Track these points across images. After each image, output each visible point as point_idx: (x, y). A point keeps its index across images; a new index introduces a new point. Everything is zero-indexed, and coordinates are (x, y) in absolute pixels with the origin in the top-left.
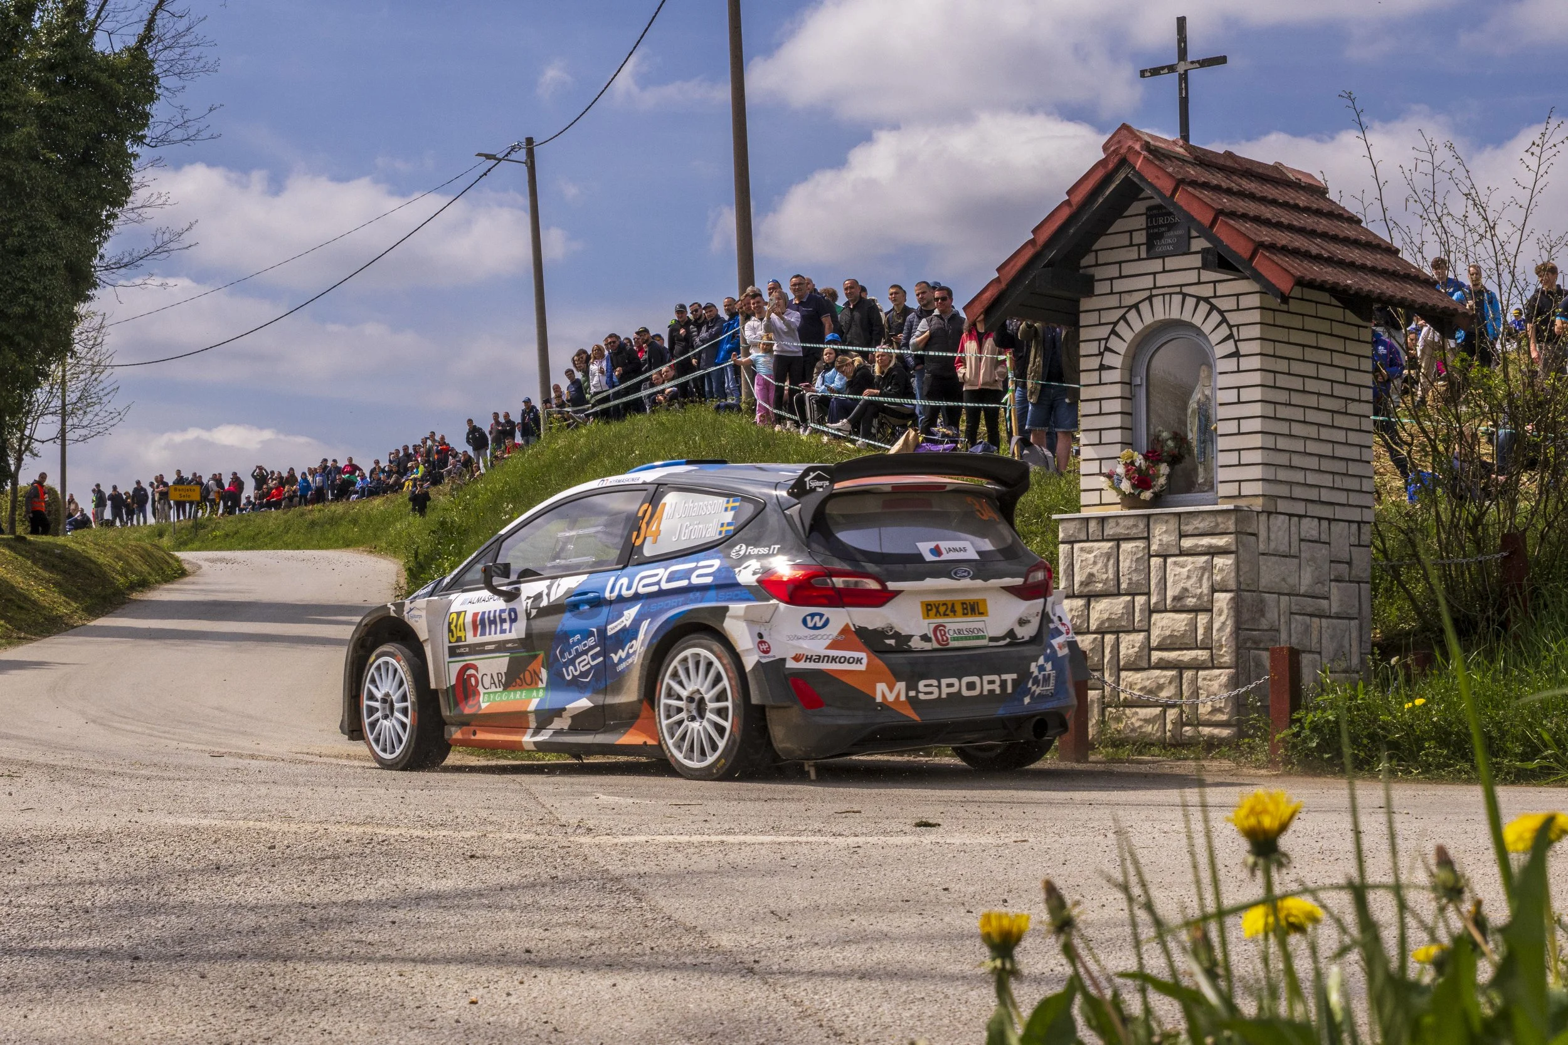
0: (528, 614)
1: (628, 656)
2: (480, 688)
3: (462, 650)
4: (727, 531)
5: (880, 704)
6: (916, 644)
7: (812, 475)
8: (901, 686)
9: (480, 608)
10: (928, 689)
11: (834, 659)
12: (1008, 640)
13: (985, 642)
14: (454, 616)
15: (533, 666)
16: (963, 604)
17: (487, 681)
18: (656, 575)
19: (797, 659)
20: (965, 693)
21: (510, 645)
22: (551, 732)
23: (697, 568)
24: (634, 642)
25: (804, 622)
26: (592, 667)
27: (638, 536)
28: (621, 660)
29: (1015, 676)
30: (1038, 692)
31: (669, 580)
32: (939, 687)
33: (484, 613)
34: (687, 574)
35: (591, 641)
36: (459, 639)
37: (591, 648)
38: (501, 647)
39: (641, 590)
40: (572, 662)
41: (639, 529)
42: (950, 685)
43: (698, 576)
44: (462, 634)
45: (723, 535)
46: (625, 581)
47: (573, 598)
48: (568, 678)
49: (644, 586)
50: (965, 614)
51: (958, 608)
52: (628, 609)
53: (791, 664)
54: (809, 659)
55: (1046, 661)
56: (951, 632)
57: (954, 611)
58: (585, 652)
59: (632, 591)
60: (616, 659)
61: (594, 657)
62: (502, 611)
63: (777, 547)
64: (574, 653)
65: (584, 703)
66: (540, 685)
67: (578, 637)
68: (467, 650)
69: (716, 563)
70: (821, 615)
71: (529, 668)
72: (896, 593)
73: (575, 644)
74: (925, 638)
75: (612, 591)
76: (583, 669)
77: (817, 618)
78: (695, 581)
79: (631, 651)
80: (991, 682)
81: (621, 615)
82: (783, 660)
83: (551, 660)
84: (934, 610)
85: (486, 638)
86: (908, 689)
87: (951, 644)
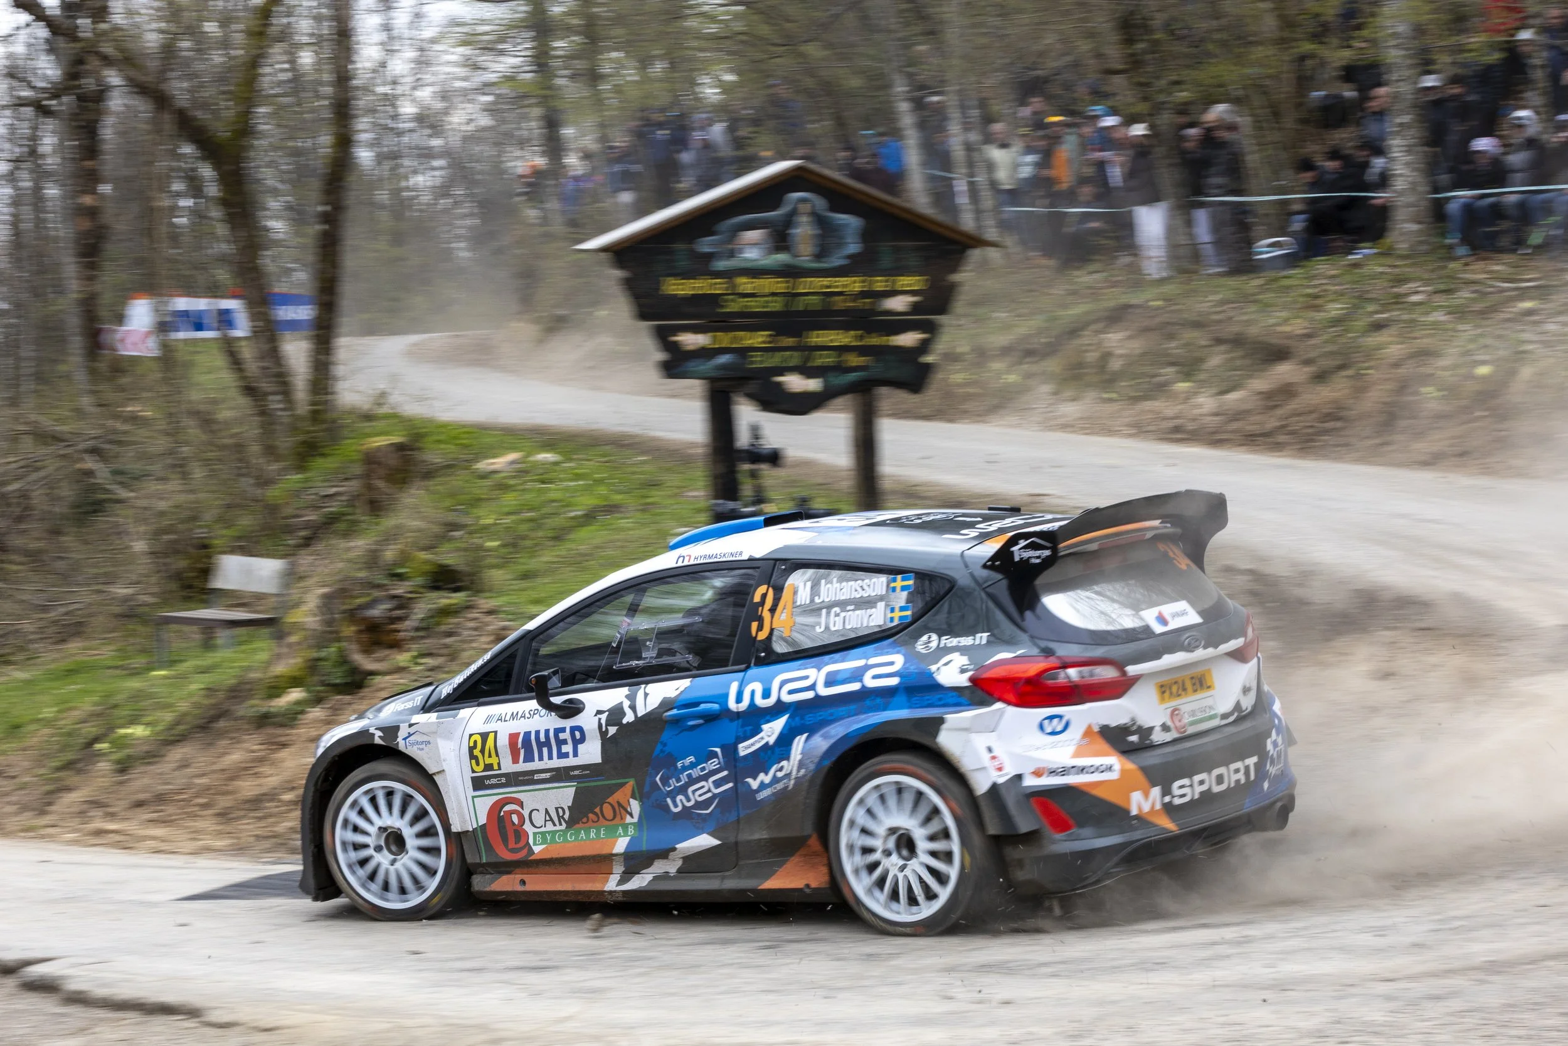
0: (603, 734)
1: (775, 780)
2: (527, 827)
3: (494, 781)
4: (901, 618)
5: (1137, 817)
6: (1158, 737)
7: (1022, 543)
8: (1156, 791)
9: (520, 727)
10: (1185, 790)
11: (1082, 770)
12: (1236, 714)
13: (1216, 722)
14: (478, 738)
15: (618, 796)
16: (1192, 678)
17: (539, 818)
18: (806, 677)
19: (1038, 773)
20: (1215, 788)
21: (576, 772)
22: (649, 877)
23: (868, 667)
24: (784, 763)
25: (1041, 727)
26: (715, 796)
27: (760, 628)
28: (763, 786)
29: (1255, 759)
30: (1274, 772)
31: (829, 683)
32: (1191, 786)
33: (527, 734)
34: (857, 675)
35: (713, 764)
36: (489, 767)
37: (713, 773)
38: (560, 775)
39: (787, 698)
40: (683, 790)
41: (760, 620)
42: (1202, 782)
43: (875, 677)
44: (494, 761)
45: (896, 622)
46: (758, 687)
47: (675, 712)
48: (676, 810)
49: (791, 692)
50: (1195, 691)
51: (1189, 685)
52: (768, 722)
53: (1030, 782)
54: (1053, 772)
55: (1278, 734)
56: (1186, 715)
57: (1185, 689)
58: (705, 778)
59: (771, 701)
60: (754, 784)
61: (718, 784)
62: (558, 731)
63: (985, 635)
64: (684, 778)
65: (704, 841)
66: (628, 819)
67: (692, 759)
68: (503, 780)
69: (898, 660)
70: (1060, 717)
71: (610, 800)
72: (1135, 679)
73: (685, 768)
74: (1165, 728)
75: (739, 700)
76: (700, 799)
77: (1056, 721)
78: (870, 682)
79: (780, 774)
80: (1237, 771)
81: (757, 731)
82: (1019, 777)
83: (647, 788)
84: (1168, 692)
85: (536, 765)
86: (1164, 794)
87: (1191, 730)
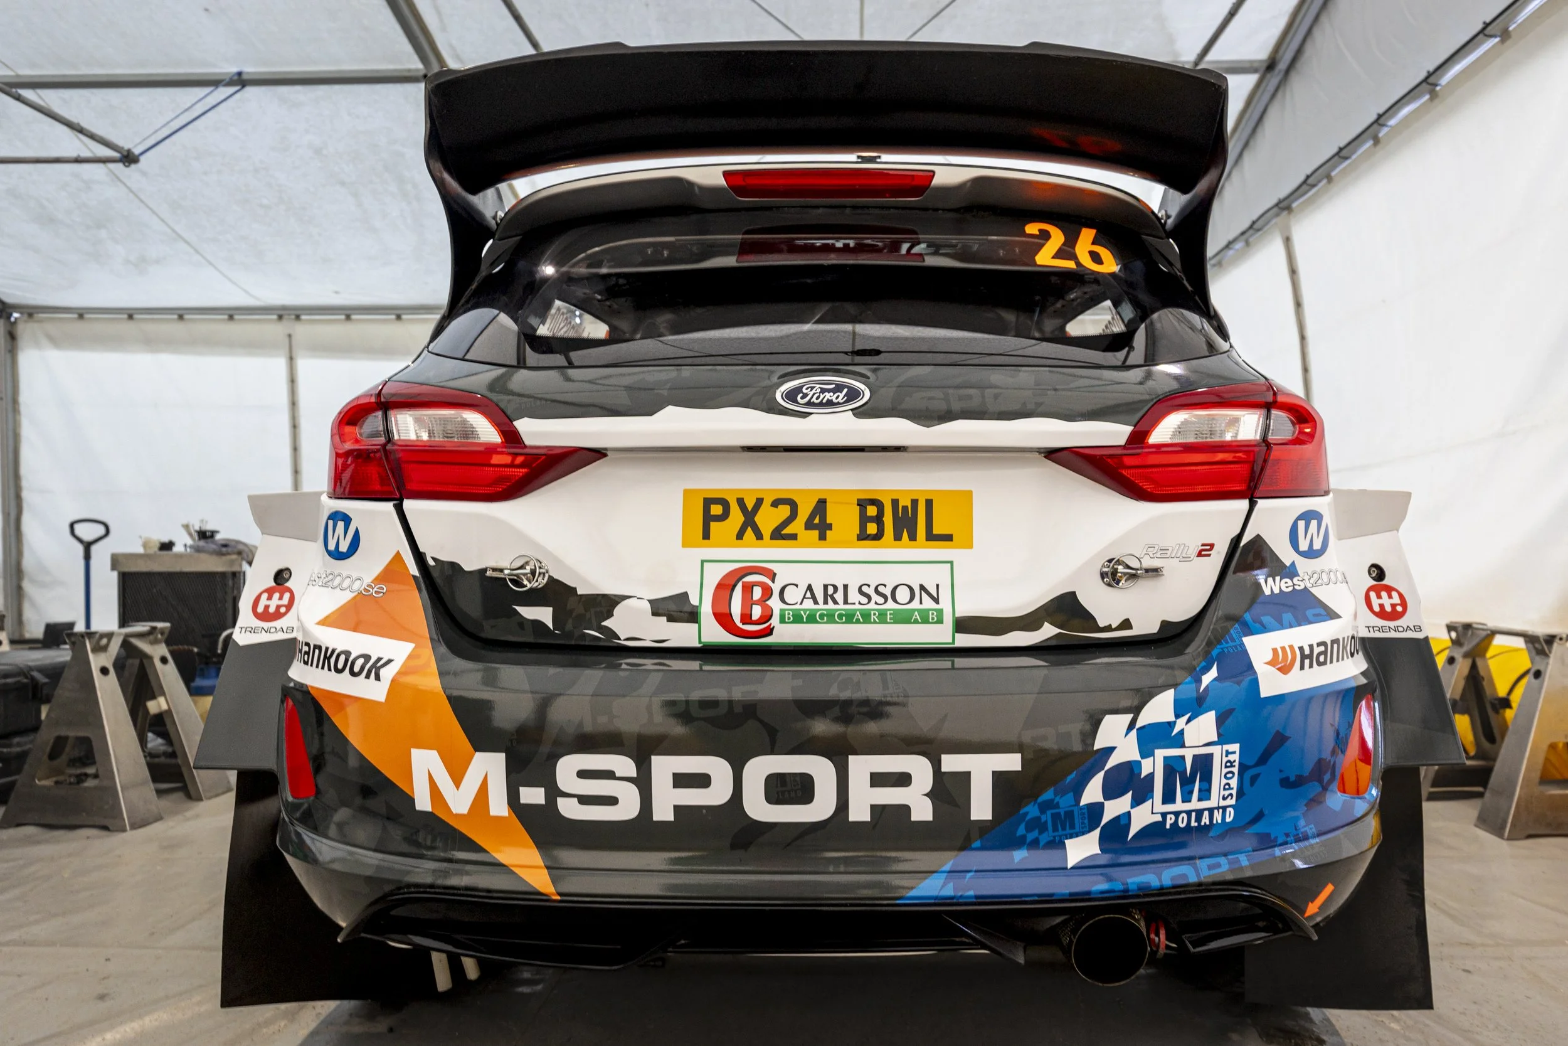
5: (431, 819)
6: (633, 625)
12: (1048, 631)
16: (862, 504)
20: (758, 808)
29: (1012, 762)
30: (1142, 817)
32: (643, 782)
42: (690, 780)
50: (863, 536)
51: (845, 519)
55: (1193, 708)
56: (792, 595)
57: (820, 523)
74: (675, 608)
84: (736, 517)
86: (517, 776)
87: (785, 634)
